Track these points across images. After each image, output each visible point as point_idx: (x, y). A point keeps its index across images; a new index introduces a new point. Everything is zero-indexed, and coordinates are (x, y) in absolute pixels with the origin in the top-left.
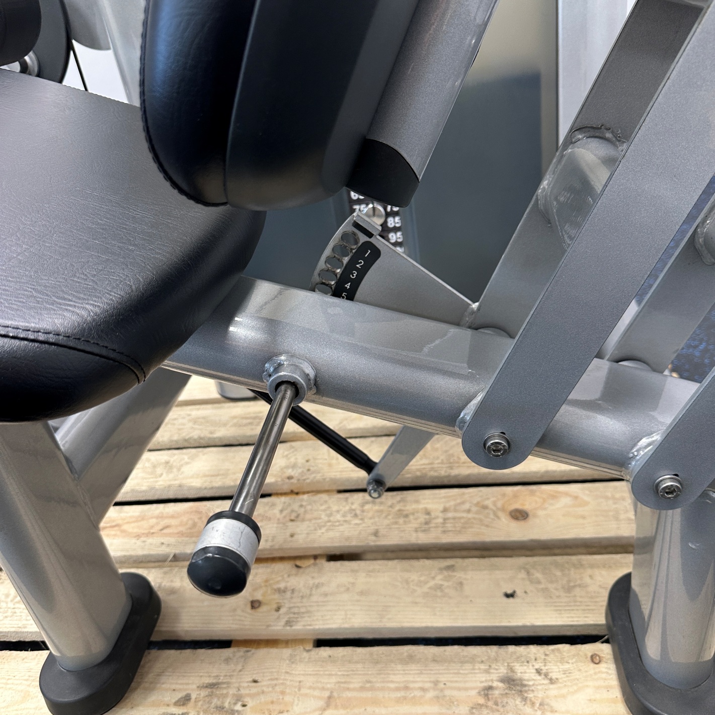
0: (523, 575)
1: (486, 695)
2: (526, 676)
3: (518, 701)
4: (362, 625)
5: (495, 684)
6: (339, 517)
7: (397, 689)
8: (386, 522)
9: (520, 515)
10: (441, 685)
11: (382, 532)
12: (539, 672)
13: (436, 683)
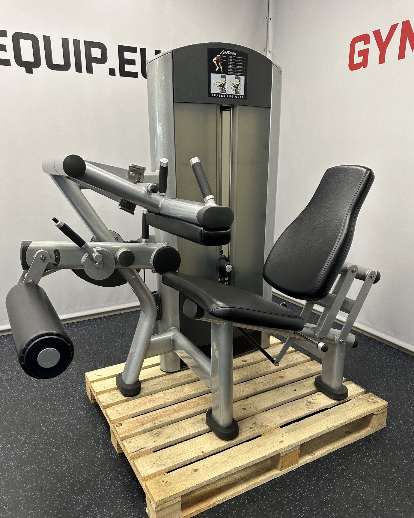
0: (294, 387)
1: (307, 406)
2: (311, 401)
3: (313, 404)
4: (272, 404)
5: (307, 404)
6: (242, 389)
7: (291, 410)
8: (255, 387)
9: (282, 377)
10: (298, 407)
11: (256, 388)
12: (312, 399)
13: (297, 407)
